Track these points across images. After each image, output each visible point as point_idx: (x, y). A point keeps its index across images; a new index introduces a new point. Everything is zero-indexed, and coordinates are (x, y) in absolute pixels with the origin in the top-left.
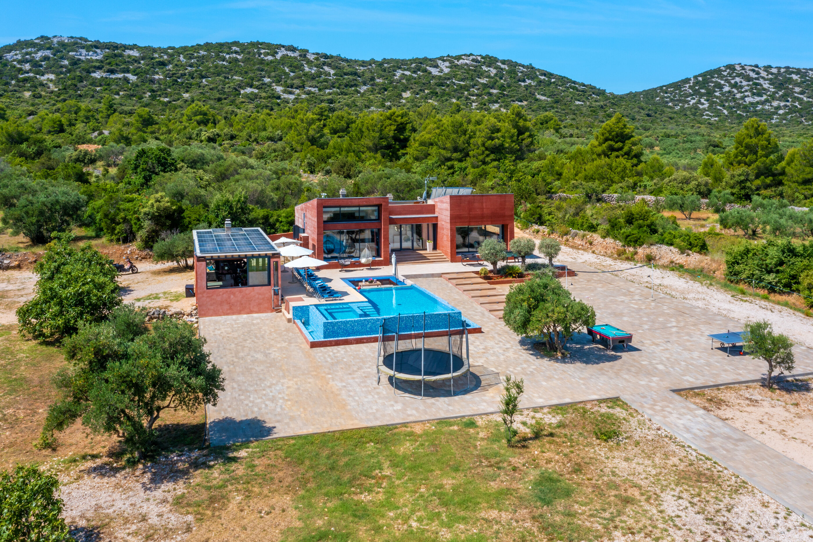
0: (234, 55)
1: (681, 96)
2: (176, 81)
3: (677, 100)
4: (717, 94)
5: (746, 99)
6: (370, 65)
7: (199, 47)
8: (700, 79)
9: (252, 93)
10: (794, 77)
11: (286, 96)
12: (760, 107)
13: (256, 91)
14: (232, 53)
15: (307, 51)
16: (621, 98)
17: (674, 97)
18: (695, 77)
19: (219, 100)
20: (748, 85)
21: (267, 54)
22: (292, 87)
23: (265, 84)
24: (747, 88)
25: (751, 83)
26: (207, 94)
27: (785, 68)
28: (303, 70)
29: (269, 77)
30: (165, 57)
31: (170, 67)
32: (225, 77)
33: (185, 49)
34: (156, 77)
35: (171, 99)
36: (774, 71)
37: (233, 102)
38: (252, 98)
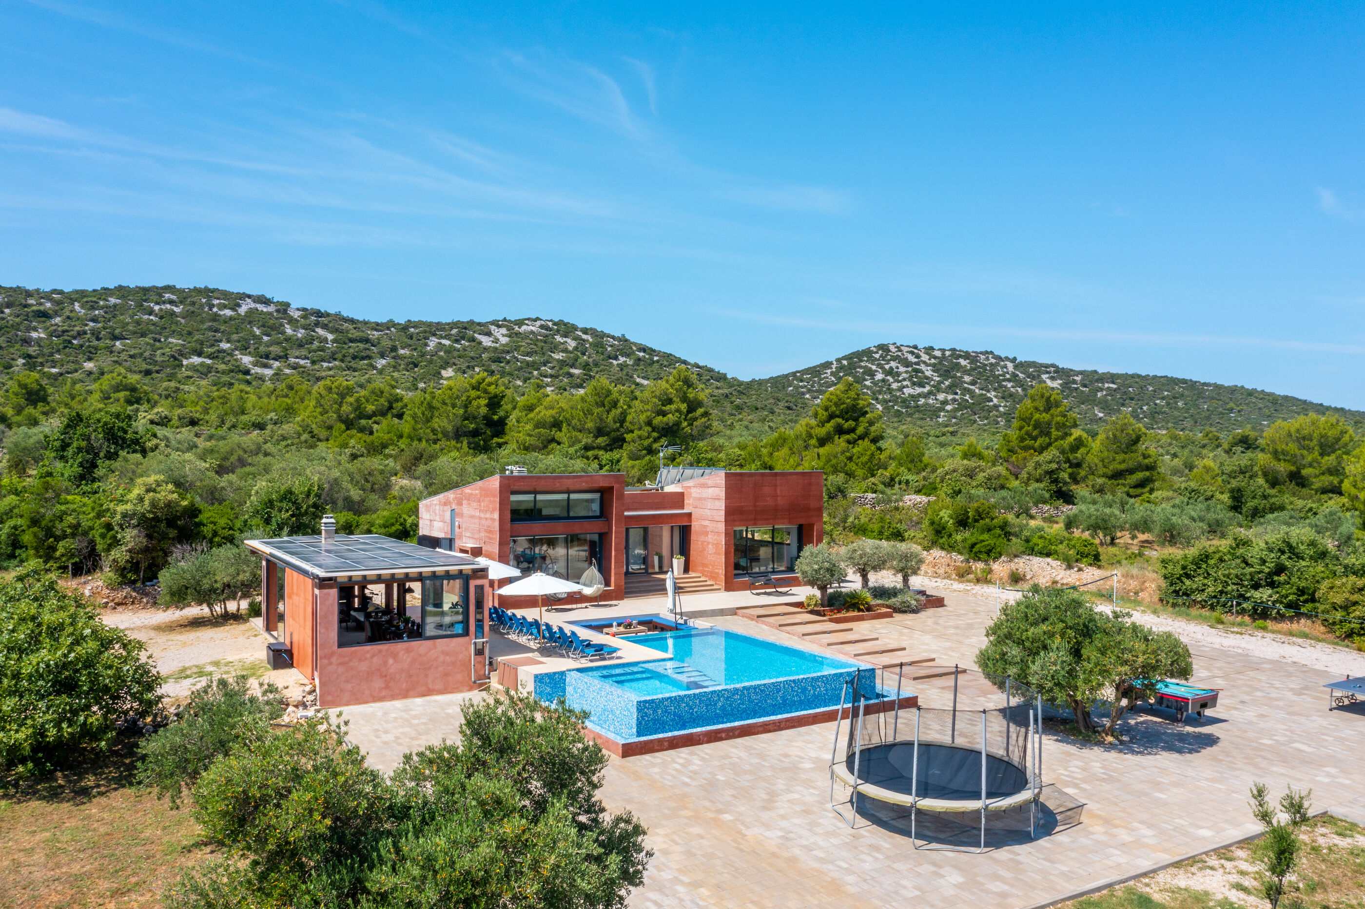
0: (168, 306)
1: (821, 385)
2: (70, 342)
3: (817, 391)
4: (868, 383)
5: (905, 390)
6: (388, 329)
7: (106, 292)
8: (845, 362)
9: (202, 364)
10: (963, 362)
11: (258, 370)
12: (922, 401)
13: (209, 361)
14: (164, 302)
15: (288, 305)
16: (750, 385)
17: (813, 386)
18: (839, 360)
19: (148, 373)
20: (906, 372)
21: (223, 307)
22: (267, 357)
23: (224, 351)
24: (905, 375)
25: (910, 369)
26: (127, 364)
27: (950, 350)
28: (283, 333)
29: (228, 341)
30: (48, 305)
31: (58, 320)
32: (155, 340)
33: (80, 295)
34: (34, 335)
35: (63, 370)
36: (938, 353)
37: (171, 377)
38: (204, 372)
